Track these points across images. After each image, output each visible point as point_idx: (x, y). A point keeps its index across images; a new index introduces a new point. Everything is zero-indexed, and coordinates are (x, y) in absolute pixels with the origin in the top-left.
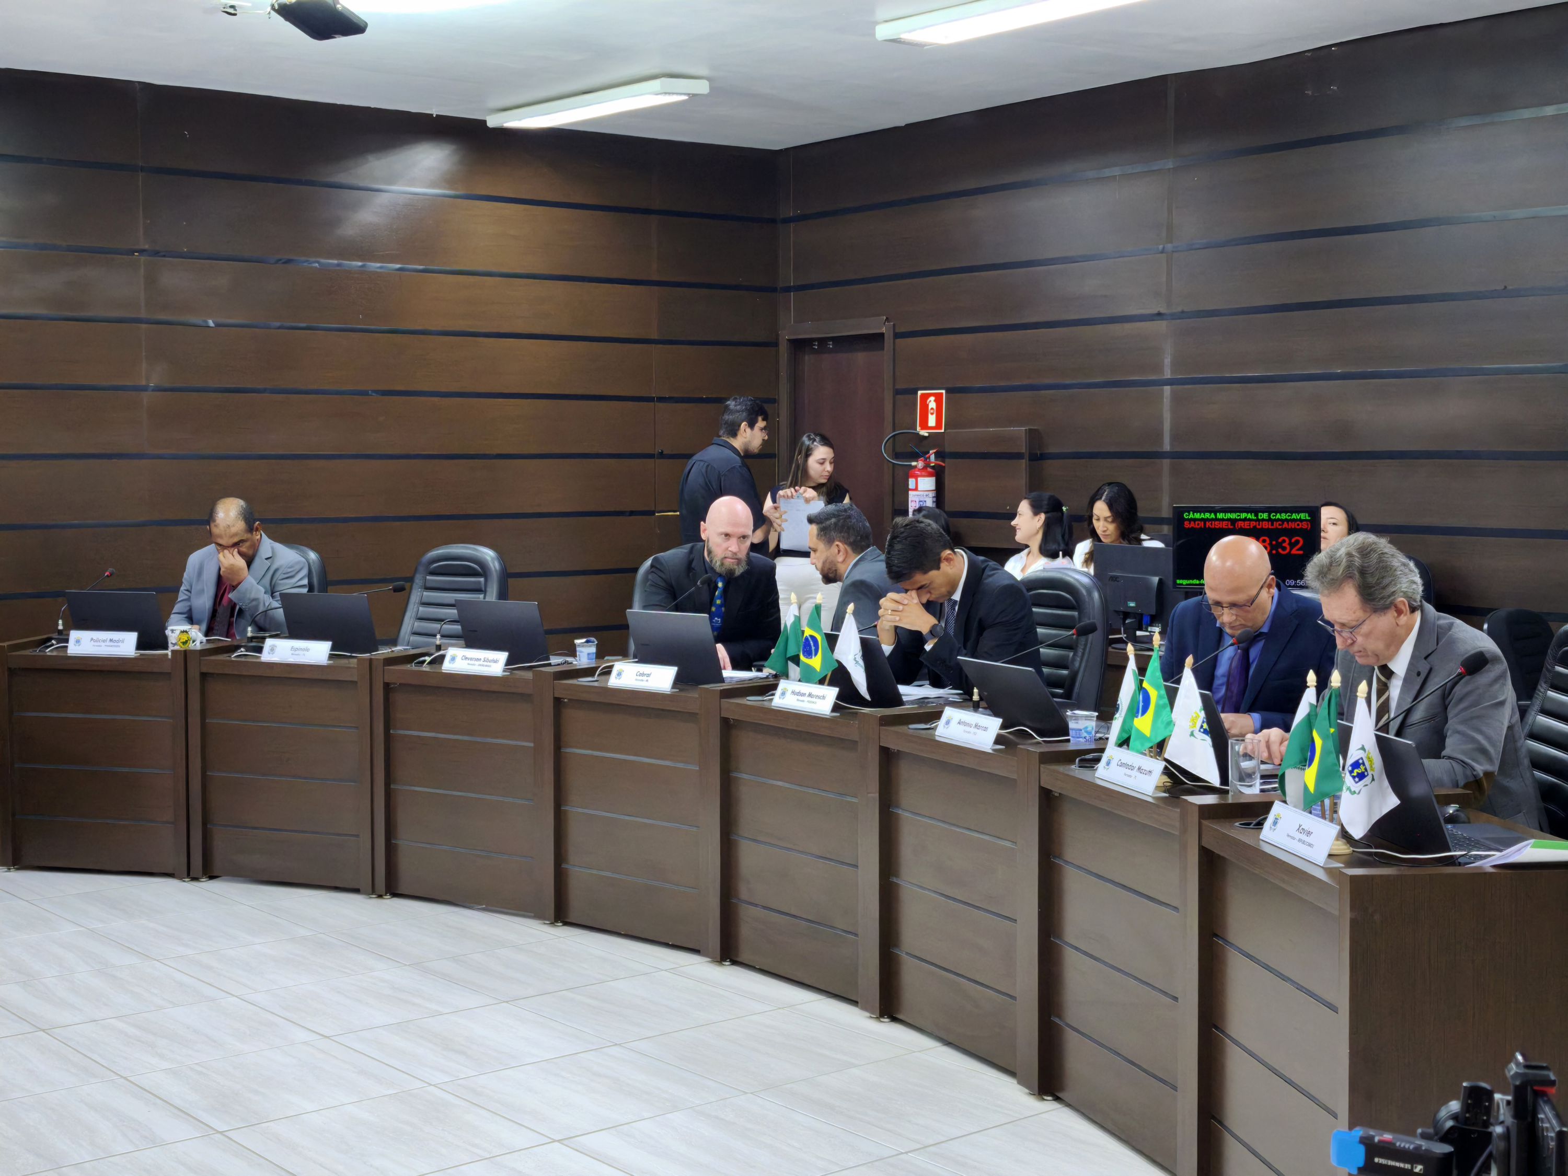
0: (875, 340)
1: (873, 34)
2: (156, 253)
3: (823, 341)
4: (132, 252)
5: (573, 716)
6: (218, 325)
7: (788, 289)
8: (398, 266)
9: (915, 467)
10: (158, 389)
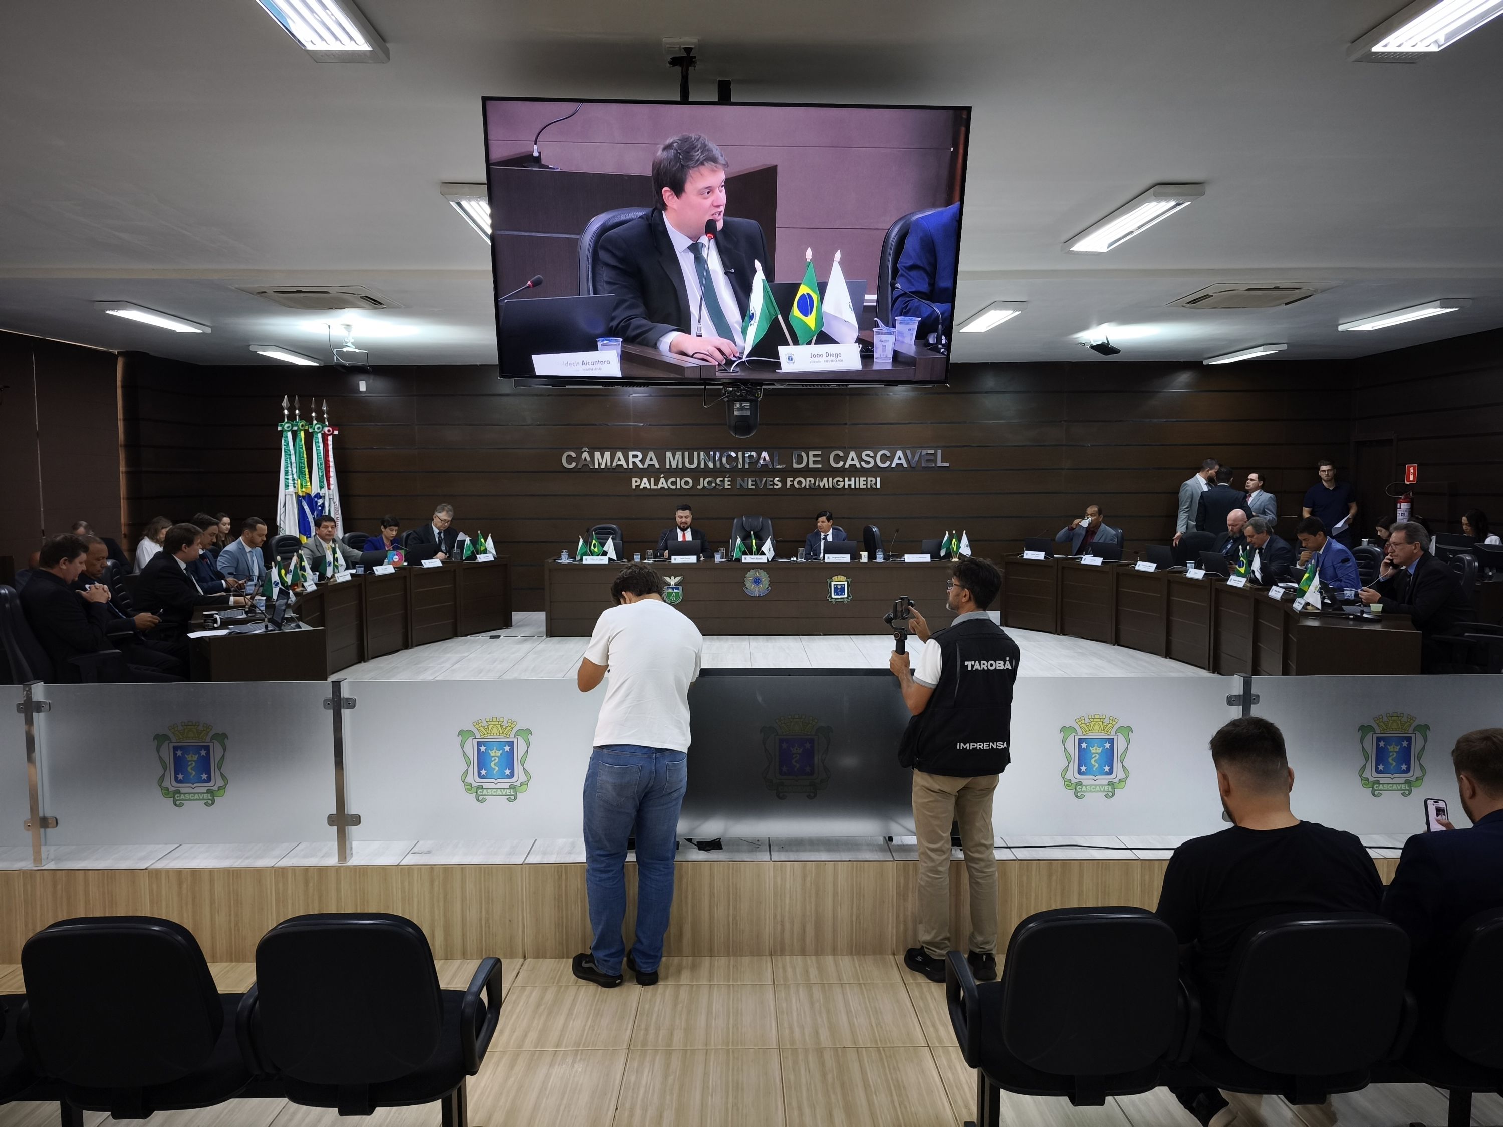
0: (1389, 442)
1: (1337, 328)
2: (1069, 421)
3: (1371, 442)
4: (1060, 423)
5: (1174, 586)
6: (1092, 446)
7: (1355, 419)
8: (1165, 420)
9: (1401, 498)
10: (1069, 469)
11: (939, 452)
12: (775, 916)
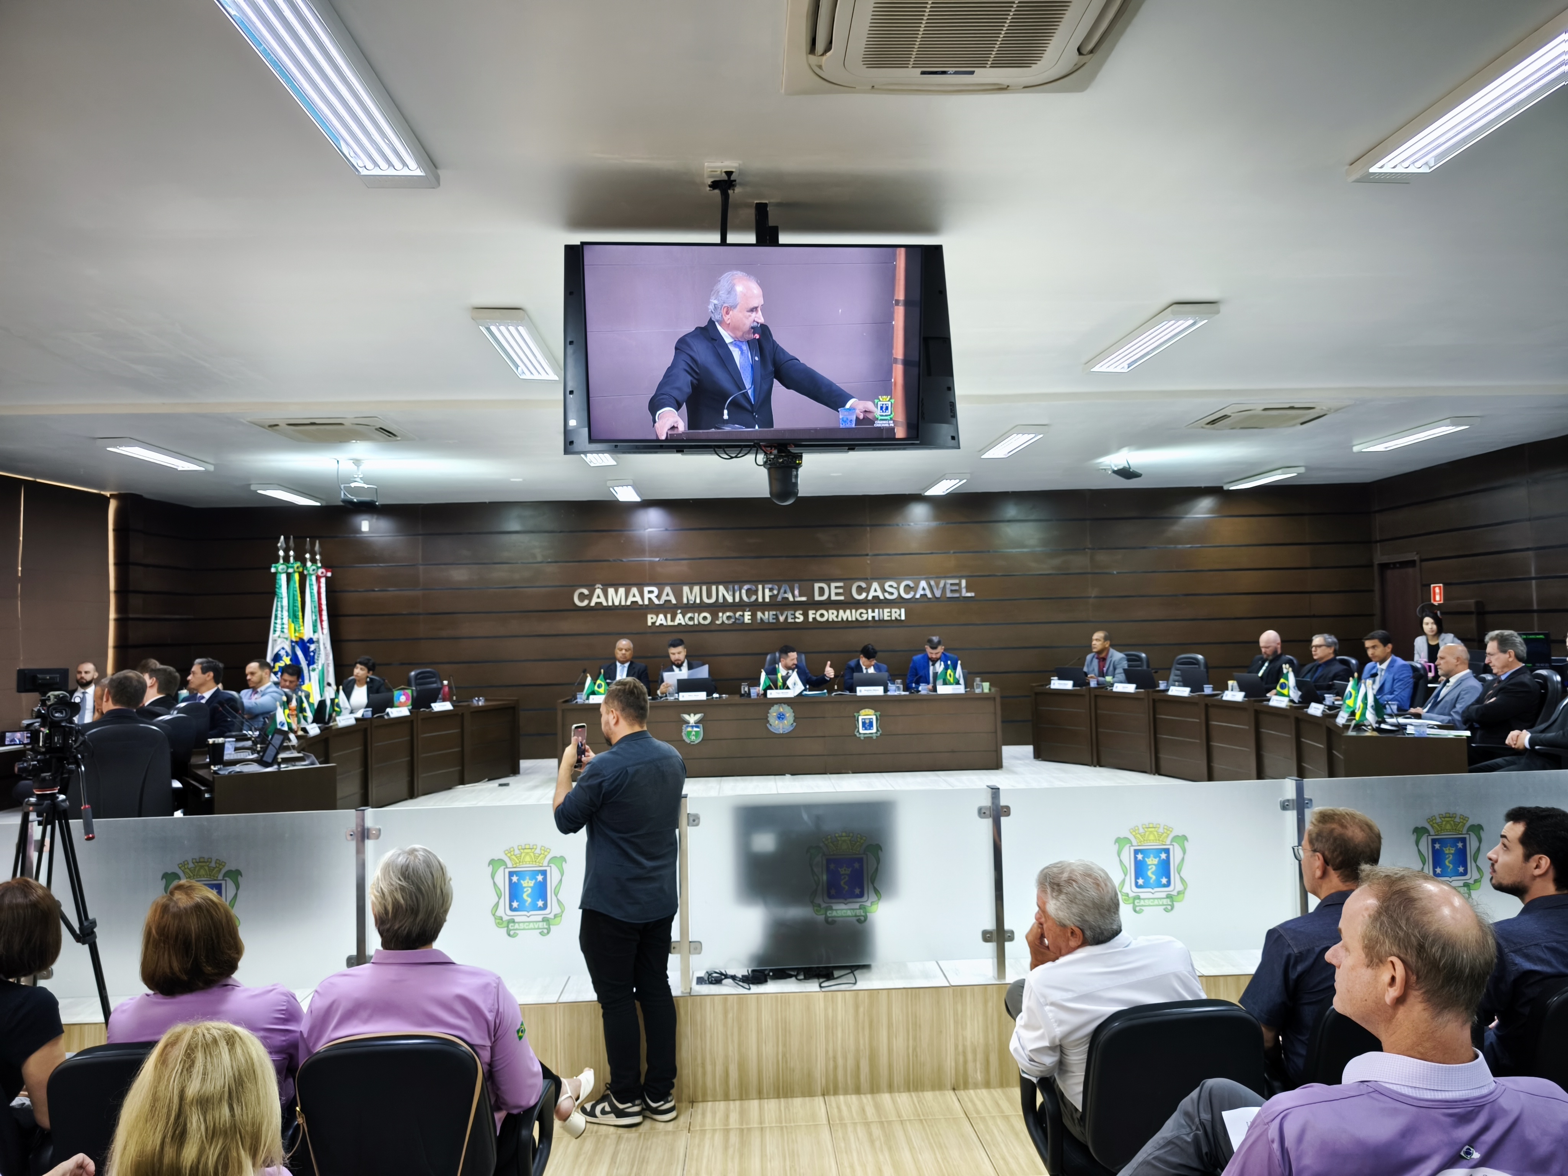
0: (1412, 563)
1: (1352, 449)
2: (1094, 549)
3: (1394, 564)
4: (1084, 549)
5: (1212, 711)
6: (1118, 573)
7: (1377, 542)
8: (1189, 546)
10: (1095, 597)
11: (964, 583)
12: (827, 1052)
